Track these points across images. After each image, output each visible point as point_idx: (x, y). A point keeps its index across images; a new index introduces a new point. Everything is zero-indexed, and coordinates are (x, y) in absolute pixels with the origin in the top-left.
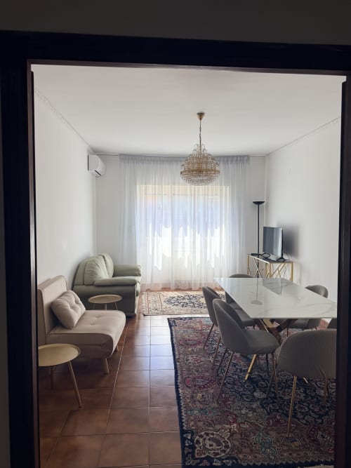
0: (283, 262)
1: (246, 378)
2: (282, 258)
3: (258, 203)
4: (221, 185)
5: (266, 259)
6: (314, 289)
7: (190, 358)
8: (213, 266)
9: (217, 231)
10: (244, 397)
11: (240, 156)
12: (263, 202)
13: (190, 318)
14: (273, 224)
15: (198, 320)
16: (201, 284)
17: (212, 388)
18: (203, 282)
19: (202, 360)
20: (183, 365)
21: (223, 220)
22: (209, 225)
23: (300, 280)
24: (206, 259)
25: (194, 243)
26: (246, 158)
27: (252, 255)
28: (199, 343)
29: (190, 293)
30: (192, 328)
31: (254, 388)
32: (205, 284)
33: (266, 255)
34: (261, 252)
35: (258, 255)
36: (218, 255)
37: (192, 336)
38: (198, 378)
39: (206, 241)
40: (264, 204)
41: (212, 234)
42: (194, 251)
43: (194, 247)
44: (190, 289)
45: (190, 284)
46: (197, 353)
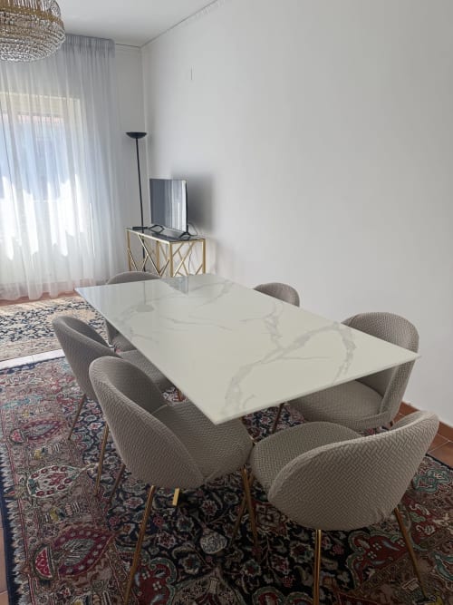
0: (188, 240)
1: (175, 503)
2: (187, 233)
3: (137, 136)
4: (64, 95)
5: (157, 235)
6: (269, 290)
7: (40, 479)
8: (65, 252)
9: (65, 187)
10: (183, 562)
11: (96, 39)
12: (143, 134)
13: (31, 366)
14: (164, 174)
15: (48, 367)
16: (45, 286)
17: (106, 564)
18: (49, 282)
19: (70, 473)
20: (25, 505)
21: (76, 166)
22: (49, 176)
23: (216, 267)
24: (49, 240)
25: (22, 211)
26: (106, 44)
27: (135, 229)
28: (57, 426)
29: (26, 307)
30: (39, 389)
31: (197, 525)
32: (53, 285)
33: (159, 229)
34: (148, 223)
35: (142, 229)
36: (72, 233)
37: (40, 411)
38: (68, 538)
39: (45, 207)
40: (146, 138)
41: (57, 193)
42: (24, 228)
43: (23, 221)
44: (25, 299)
45: (22, 289)
46: (56, 458)
